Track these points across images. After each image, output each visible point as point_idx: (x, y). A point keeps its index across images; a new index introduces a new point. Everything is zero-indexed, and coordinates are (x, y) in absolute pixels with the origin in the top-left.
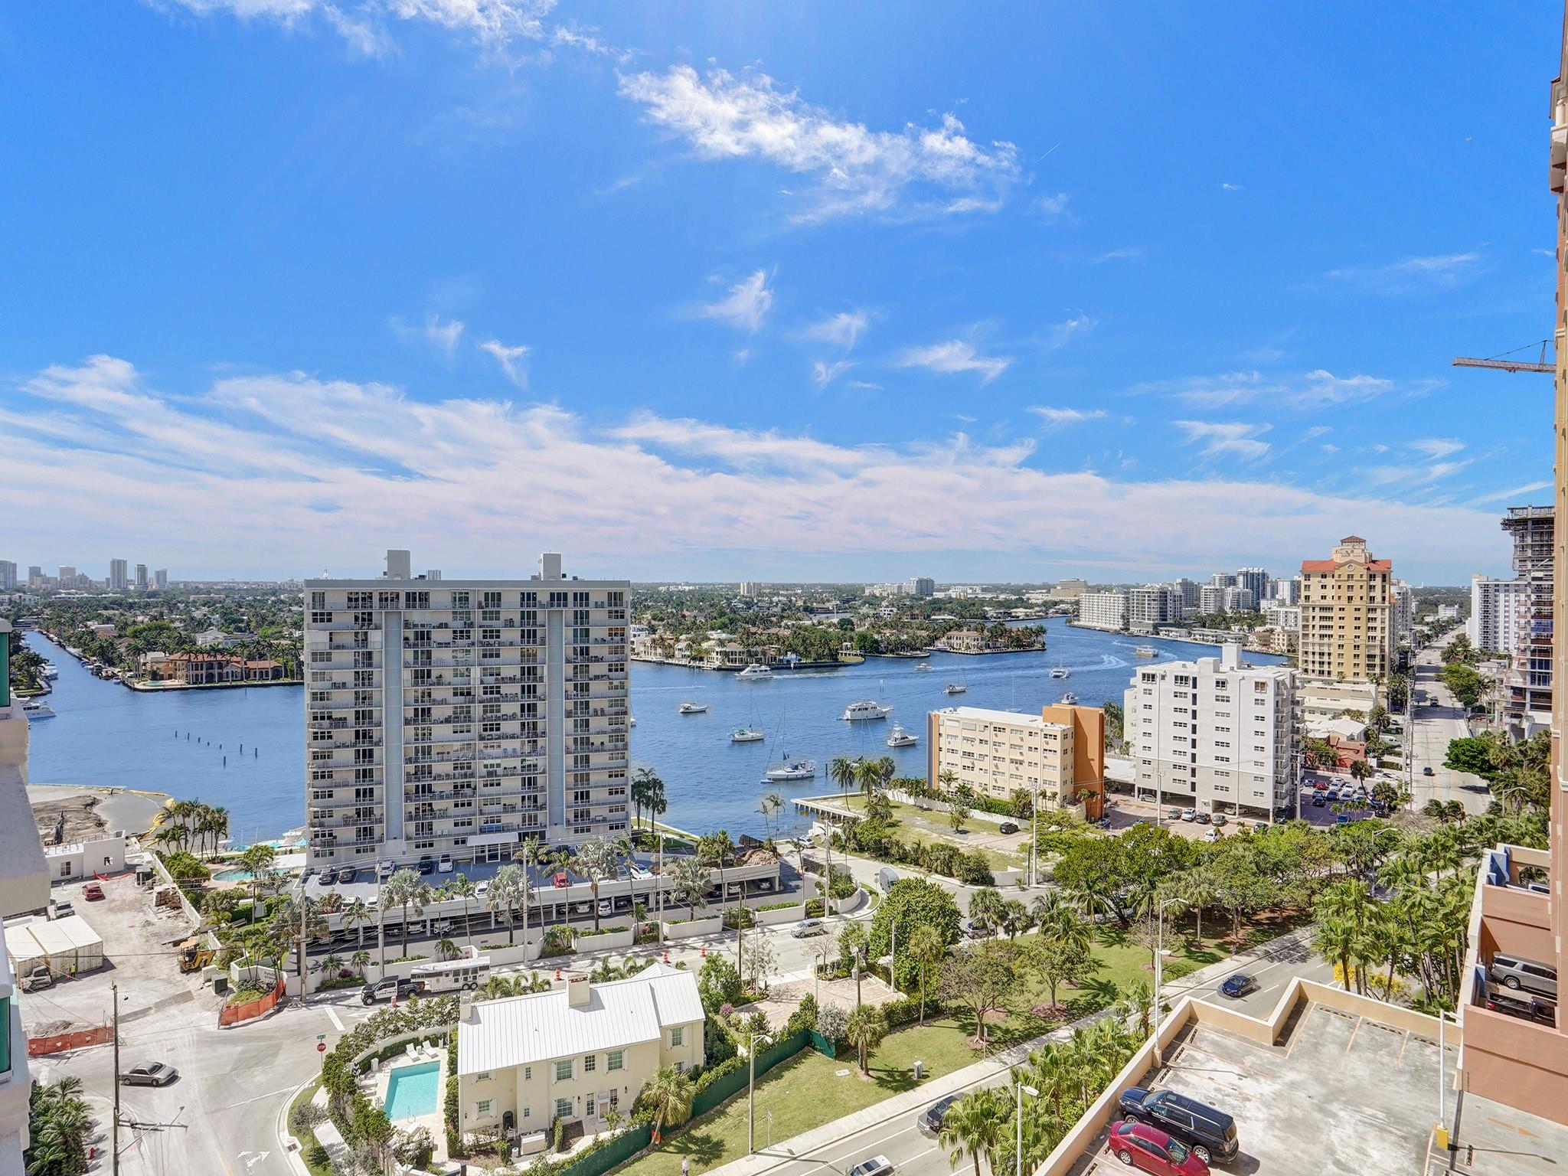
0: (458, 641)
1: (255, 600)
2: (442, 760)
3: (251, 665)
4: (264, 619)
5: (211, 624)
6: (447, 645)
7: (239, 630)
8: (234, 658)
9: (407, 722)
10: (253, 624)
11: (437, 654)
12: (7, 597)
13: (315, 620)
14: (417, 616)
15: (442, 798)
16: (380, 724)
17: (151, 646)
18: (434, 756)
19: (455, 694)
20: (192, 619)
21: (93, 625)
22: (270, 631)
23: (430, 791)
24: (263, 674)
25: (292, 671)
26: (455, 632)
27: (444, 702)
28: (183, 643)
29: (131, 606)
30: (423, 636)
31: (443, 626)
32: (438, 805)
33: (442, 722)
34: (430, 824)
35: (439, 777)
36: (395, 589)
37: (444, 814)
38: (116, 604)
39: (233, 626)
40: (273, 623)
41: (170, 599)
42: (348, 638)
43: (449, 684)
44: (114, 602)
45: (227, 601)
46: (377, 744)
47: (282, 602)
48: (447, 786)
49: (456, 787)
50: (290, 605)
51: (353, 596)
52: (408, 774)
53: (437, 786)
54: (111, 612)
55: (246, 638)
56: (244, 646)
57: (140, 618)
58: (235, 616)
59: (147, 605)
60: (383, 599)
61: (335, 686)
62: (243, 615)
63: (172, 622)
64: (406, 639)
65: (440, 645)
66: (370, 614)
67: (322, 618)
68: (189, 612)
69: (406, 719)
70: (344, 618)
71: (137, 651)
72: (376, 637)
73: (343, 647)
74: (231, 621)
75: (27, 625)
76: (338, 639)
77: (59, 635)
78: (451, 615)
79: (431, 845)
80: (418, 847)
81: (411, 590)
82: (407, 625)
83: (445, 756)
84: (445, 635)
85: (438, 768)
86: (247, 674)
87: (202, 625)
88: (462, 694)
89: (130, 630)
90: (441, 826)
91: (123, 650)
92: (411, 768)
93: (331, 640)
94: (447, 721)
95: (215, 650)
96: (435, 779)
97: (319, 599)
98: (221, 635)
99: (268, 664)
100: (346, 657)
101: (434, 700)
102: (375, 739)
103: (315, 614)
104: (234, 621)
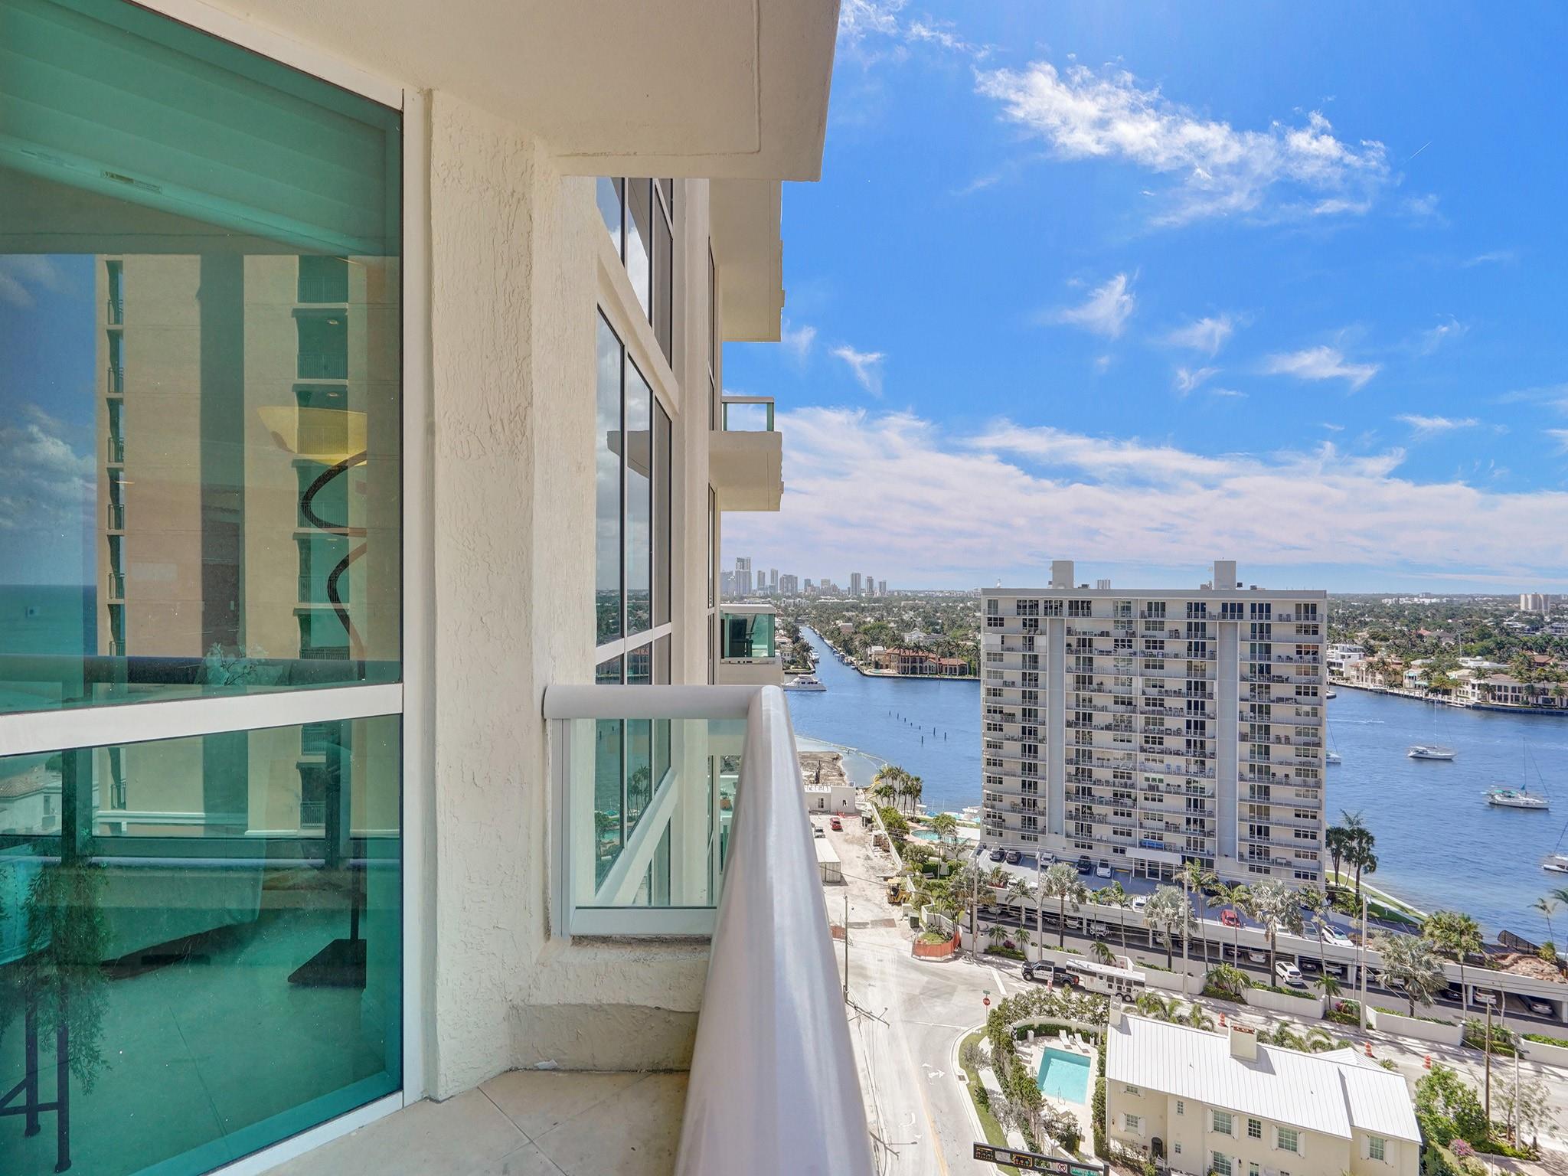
0: (1119, 650)
1: (948, 606)
2: (1102, 766)
3: (944, 661)
4: (954, 622)
5: (915, 626)
6: (1108, 653)
7: (937, 632)
8: (931, 655)
9: (1069, 724)
10: (946, 627)
11: (1099, 661)
12: (792, 601)
13: (990, 625)
14: (1081, 624)
15: (1101, 803)
16: (1044, 724)
17: (875, 641)
18: (1094, 761)
19: (1116, 703)
20: (902, 620)
21: (840, 623)
22: (958, 634)
23: (1090, 794)
24: (952, 670)
25: (975, 669)
26: (1116, 641)
27: (1104, 709)
28: (897, 641)
29: (863, 609)
30: (1085, 643)
31: (1106, 634)
32: (1097, 809)
33: (1102, 729)
34: (1090, 827)
35: (1098, 782)
36: (1059, 598)
37: (1103, 820)
38: (854, 607)
39: (931, 628)
40: (961, 626)
41: (887, 604)
42: (1018, 642)
43: (1110, 692)
44: (853, 607)
45: (928, 606)
46: (1041, 741)
47: (969, 608)
48: (1107, 793)
49: (1115, 795)
50: (975, 611)
51: (1022, 604)
52: (1069, 774)
53: (1097, 791)
54: (851, 613)
55: (940, 638)
56: (939, 645)
57: (868, 619)
58: (932, 620)
59: (873, 609)
60: (1048, 606)
61: (1005, 684)
62: (939, 619)
63: (889, 623)
64: (1069, 645)
65: (1101, 652)
66: (1036, 621)
67: (996, 622)
68: (901, 615)
69: (1068, 722)
70: (1014, 622)
71: (866, 645)
72: (1041, 642)
73: (1012, 650)
74: (930, 624)
75: (802, 622)
76: (1008, 643)
77: (820, 630)
78: (1113, 624)
79: (1090, 847)
80: (1077, 846)
81: (1074, 598)
82: (1069, 632)
83: (1105, 762)
84: (1107, 644)
85: (1099, 773)
86: (940, 669)
87: (909, 626)
88: (1123, 703)
89: (862, 628)
90: (1101, 831)
91: (857, 643)
92: (1072, 769)
93: (1003, 643)
94: (1108, 728)
95: (917, 647)
96: (1095, 784)
97: (993, 605)
98: (922, 635)
99: (956, 662)
100: (1015, 658)
101: (1095, 706)
102: (1040, 737)
103: (990, 619)
104: (932, 624)
